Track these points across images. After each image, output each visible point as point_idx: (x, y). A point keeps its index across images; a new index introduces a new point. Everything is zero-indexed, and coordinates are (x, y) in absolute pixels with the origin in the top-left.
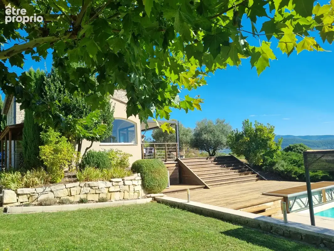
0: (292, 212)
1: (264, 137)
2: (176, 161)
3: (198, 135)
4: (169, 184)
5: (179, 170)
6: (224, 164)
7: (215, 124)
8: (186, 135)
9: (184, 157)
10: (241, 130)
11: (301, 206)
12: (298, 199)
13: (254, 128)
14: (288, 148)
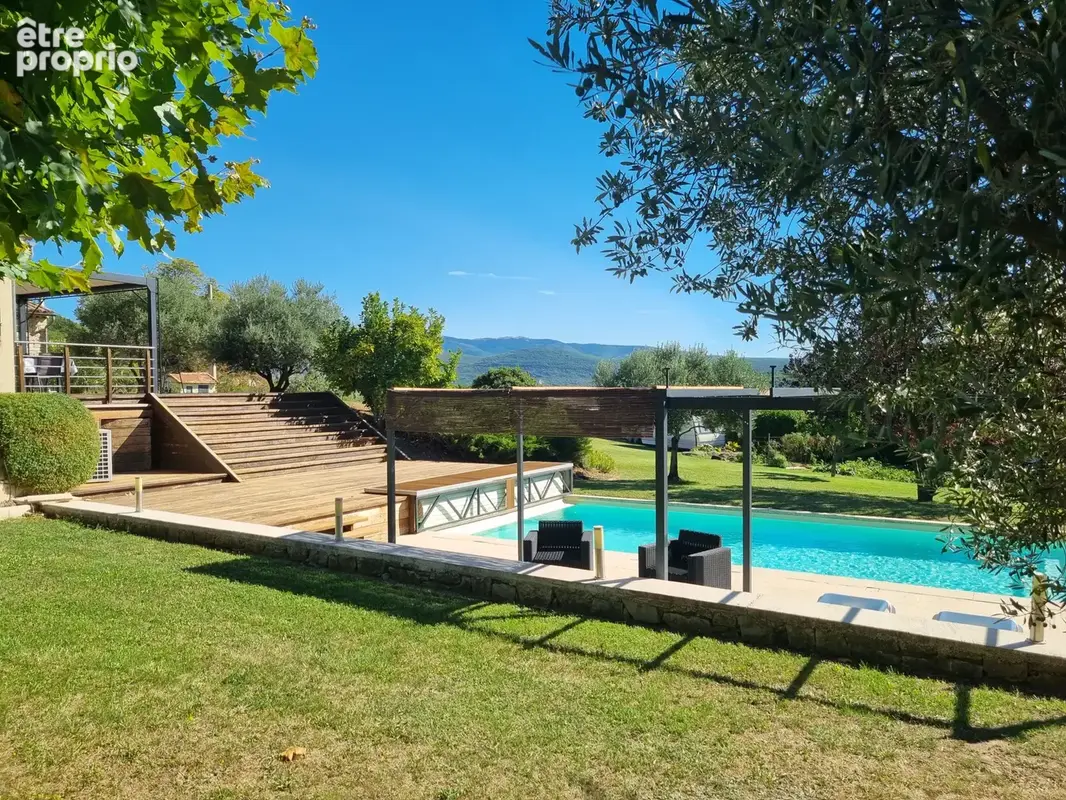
0: (424, 530)
1: (415, 345)
2: (142, 401)
3: (235, 324)
4: (110, 470)
5: (152, 430)
6: (298, 416)
7: (290, 295)
8: (202, 322)
9: (212, 391)
10: (356, 322)
11: (449, 518)
12: (444, 500)
13: (390, 317)
14: (484, 377)
